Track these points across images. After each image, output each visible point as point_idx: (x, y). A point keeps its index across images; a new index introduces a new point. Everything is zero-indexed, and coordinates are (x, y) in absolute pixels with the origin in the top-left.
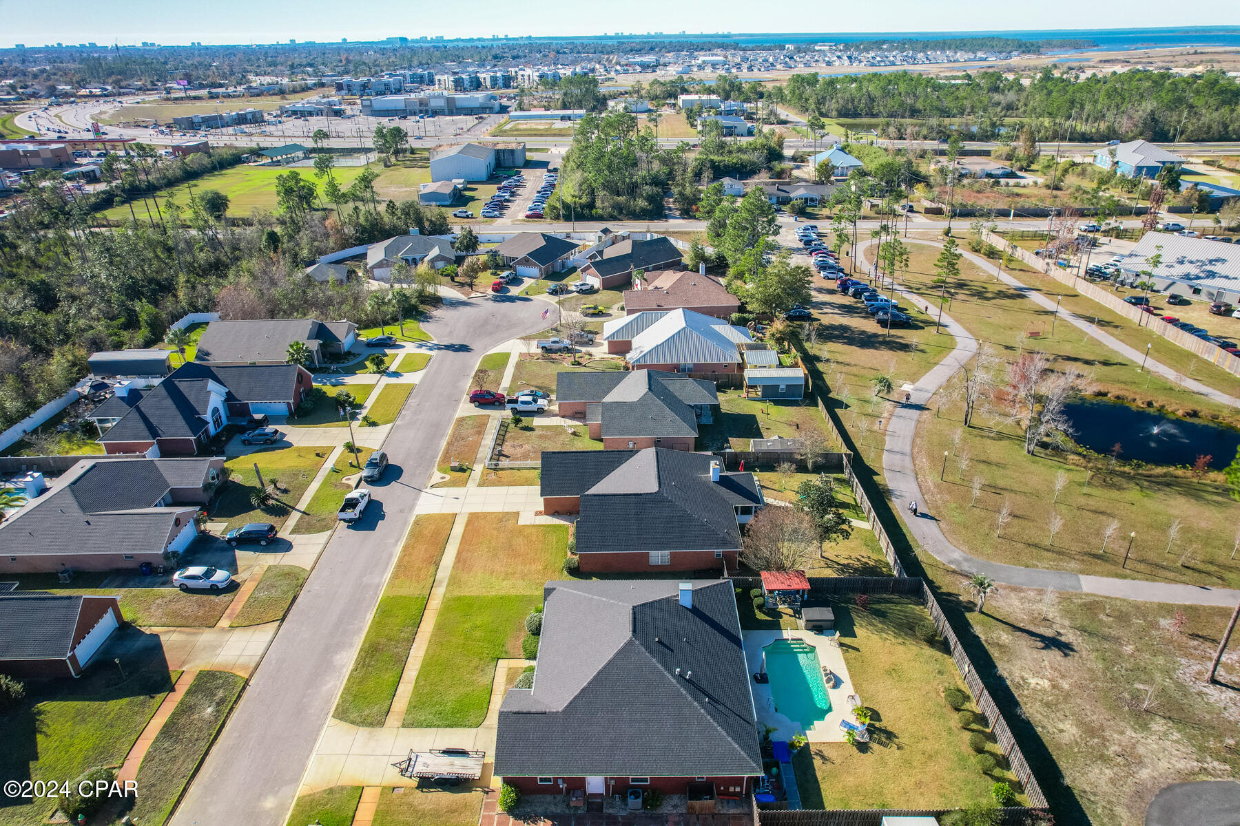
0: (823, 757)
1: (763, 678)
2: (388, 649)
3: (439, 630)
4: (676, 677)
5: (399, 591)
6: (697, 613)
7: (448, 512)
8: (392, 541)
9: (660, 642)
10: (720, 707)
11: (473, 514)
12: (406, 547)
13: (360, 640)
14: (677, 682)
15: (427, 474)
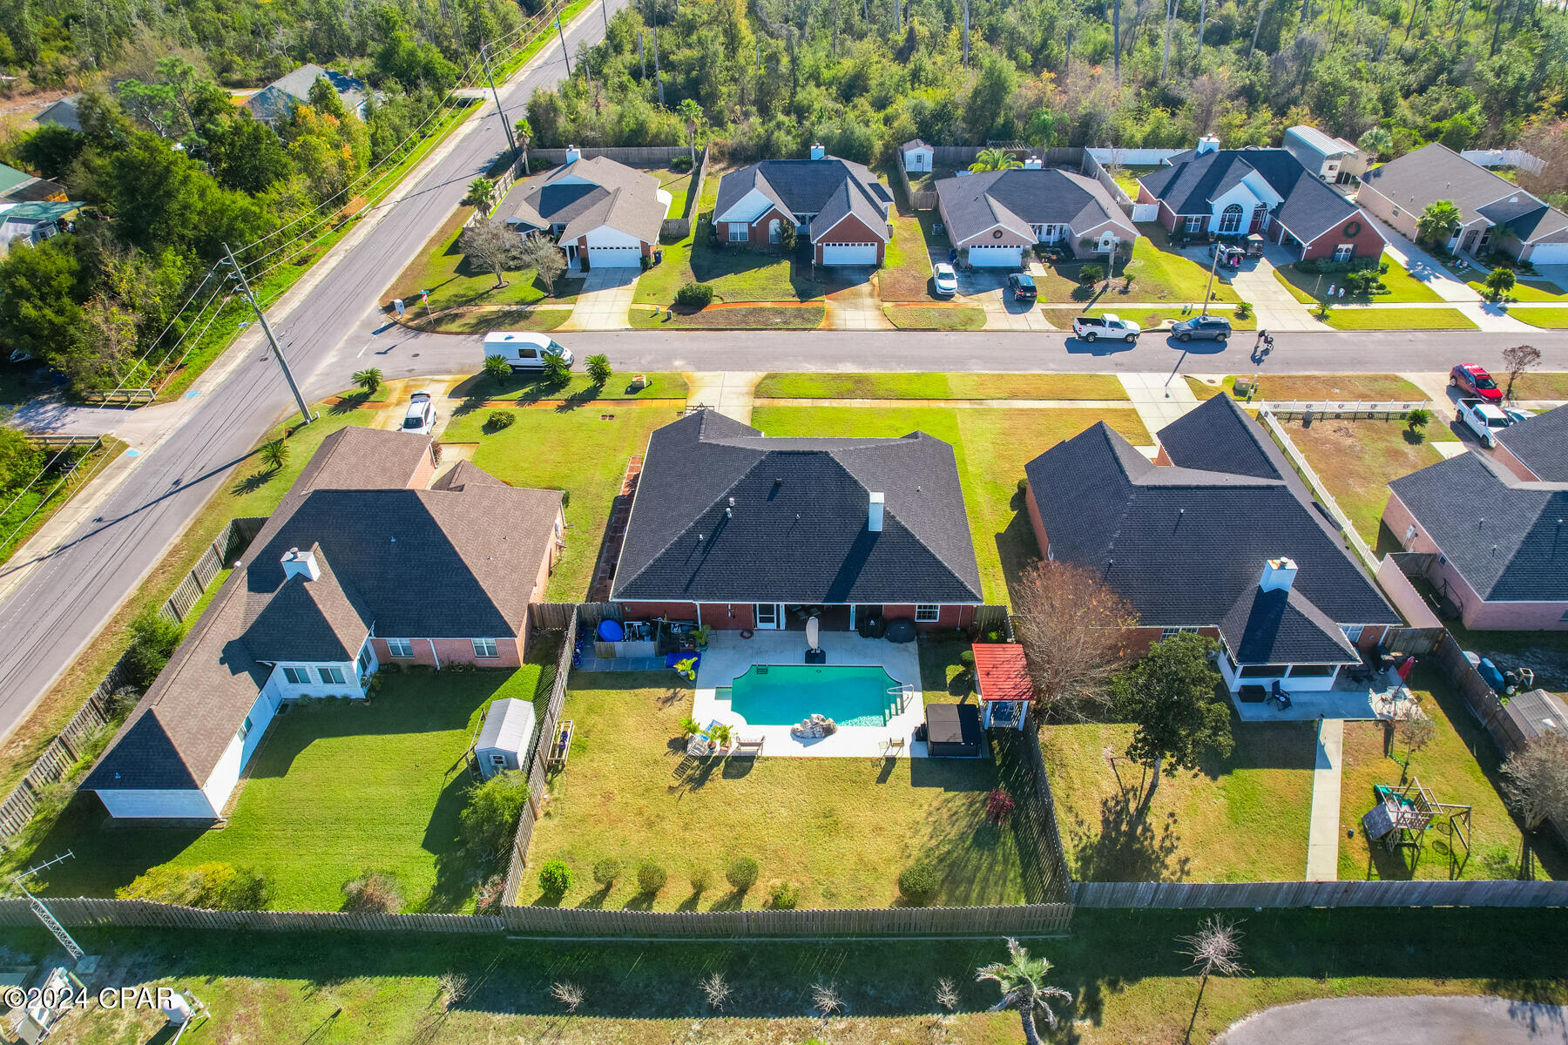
0: (669, 700)
1: (814, 657)
2: (860, 387)
3: (894, 411)
4: (725, 502)
5: (956, 380)
6: (866, 540)
7: (1130, 394)
8: (1053, 366)
9: (777, 485)
10: (697, 555)
11: (1134, 411)
12: (1039, 375)
13: (873, 371)
14: (717, 504)
15: (1218, 370)
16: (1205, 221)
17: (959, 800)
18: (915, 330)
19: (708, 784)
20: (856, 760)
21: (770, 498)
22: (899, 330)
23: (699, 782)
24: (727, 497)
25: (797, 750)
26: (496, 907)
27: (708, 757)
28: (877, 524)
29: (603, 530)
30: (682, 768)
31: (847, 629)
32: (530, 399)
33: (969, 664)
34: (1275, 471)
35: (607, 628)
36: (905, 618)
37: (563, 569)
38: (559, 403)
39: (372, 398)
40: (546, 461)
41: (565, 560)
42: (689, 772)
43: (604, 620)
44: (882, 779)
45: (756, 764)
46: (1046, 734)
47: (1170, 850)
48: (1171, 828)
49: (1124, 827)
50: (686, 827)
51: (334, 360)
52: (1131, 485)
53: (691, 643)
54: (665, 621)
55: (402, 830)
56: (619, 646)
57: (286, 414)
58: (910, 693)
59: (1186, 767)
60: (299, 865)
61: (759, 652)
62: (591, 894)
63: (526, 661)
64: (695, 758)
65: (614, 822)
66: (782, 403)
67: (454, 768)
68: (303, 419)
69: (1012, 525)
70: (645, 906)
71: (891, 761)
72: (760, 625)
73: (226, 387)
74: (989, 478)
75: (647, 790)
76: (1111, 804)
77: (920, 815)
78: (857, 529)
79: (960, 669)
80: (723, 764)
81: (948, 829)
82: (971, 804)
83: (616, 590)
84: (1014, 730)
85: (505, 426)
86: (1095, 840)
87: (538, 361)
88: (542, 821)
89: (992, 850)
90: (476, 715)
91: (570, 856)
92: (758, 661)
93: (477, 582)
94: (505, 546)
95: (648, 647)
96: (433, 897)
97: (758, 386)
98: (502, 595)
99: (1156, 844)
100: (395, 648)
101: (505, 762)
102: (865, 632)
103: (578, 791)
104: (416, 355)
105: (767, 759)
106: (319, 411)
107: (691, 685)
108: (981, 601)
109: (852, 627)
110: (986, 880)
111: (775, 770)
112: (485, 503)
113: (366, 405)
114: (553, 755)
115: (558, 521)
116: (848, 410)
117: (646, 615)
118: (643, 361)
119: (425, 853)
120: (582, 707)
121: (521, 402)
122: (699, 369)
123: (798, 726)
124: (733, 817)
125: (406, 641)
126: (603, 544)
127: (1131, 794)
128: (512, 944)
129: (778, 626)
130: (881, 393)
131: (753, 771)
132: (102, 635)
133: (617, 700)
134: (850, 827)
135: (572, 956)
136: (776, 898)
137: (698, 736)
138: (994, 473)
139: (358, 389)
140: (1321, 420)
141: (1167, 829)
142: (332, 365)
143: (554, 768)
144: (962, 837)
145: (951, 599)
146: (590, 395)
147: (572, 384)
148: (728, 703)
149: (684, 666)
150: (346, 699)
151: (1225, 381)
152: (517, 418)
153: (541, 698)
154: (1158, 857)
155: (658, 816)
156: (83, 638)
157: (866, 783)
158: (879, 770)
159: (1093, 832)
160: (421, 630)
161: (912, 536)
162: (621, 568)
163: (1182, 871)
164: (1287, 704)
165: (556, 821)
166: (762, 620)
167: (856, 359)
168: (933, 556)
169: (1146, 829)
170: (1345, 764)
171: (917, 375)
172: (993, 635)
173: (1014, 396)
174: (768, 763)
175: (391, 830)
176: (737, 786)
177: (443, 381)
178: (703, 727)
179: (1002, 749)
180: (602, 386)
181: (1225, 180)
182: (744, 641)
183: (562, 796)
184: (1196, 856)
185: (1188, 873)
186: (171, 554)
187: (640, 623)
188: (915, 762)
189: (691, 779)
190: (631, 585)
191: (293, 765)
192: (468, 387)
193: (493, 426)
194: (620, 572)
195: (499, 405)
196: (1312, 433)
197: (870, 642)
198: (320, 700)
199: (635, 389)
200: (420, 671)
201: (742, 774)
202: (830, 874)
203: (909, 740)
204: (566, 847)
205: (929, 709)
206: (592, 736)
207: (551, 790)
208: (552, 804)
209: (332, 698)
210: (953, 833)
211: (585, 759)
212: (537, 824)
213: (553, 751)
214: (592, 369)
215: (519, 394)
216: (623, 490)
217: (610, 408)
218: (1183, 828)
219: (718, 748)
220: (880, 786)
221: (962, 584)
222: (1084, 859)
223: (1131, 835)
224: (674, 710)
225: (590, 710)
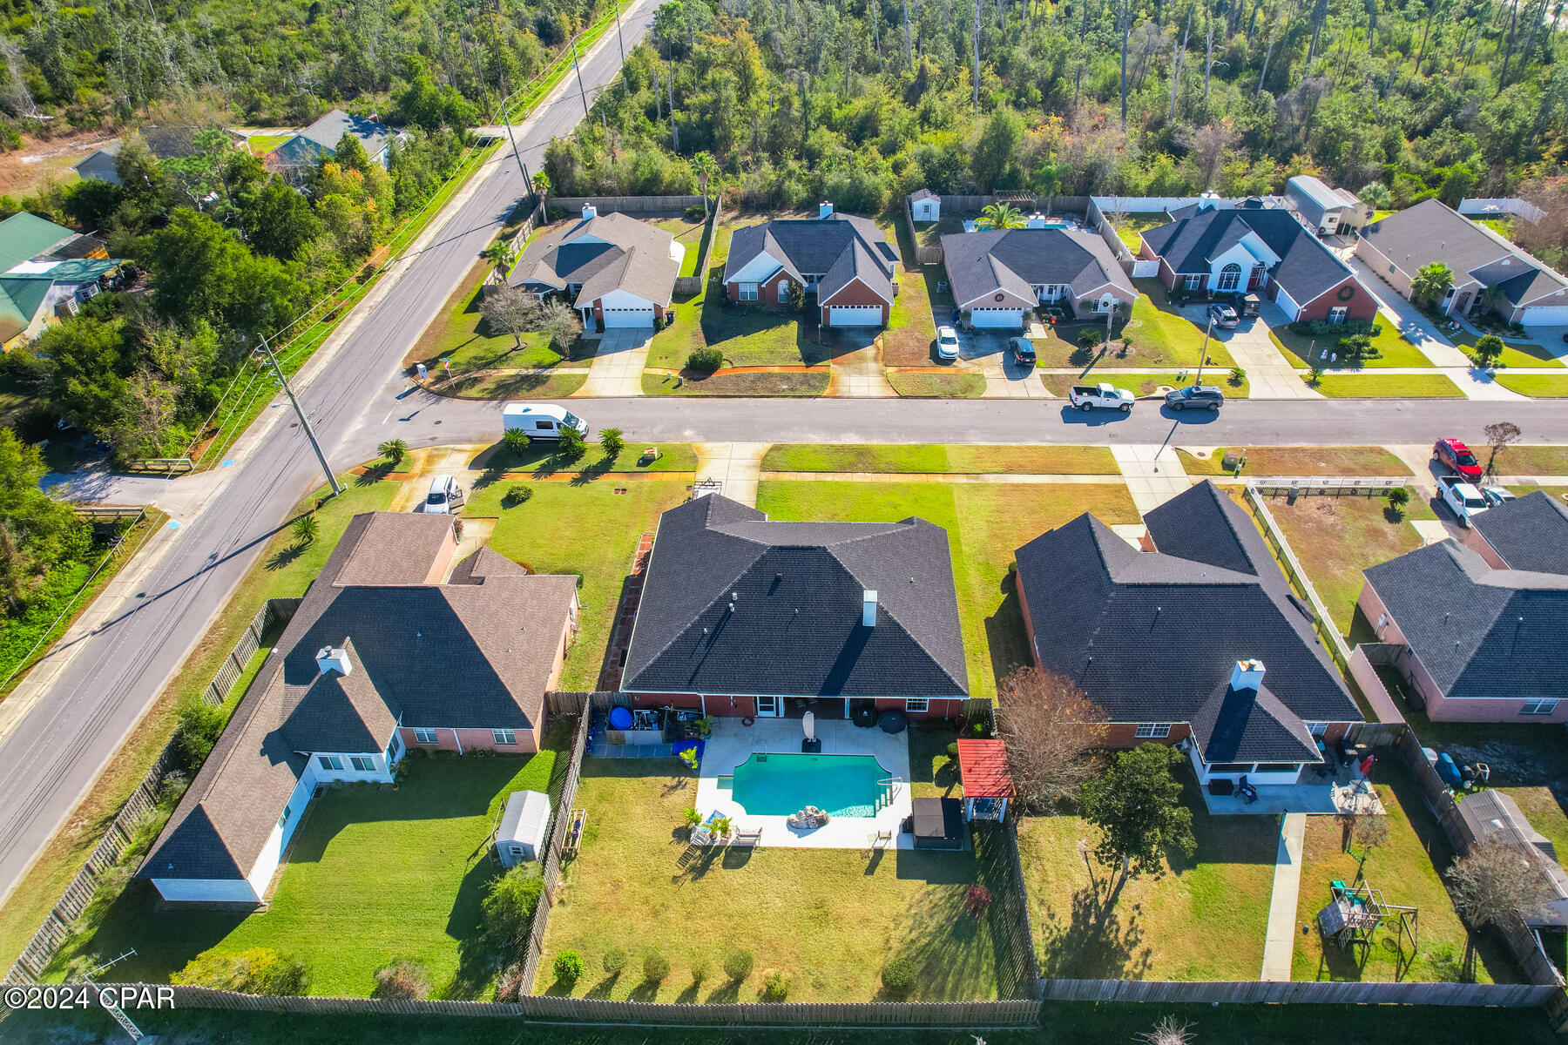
0: (674, 788)
1: (810, 746)
2: (861, 459)
3: (894, 486)
4: (728, 597)
5: (955, 452)
6: (861, 634)
7: (1122, 467)
8: (1049, 438)
9: (778, 580)
10: (701, 648)
11: (1124, 487)
12: (1035, 448)
13: (875, 442)
14: (720, 598)
15: (1208, 443)
16: (1204, 280)
17: (940, 892)
18: (917, 397)
19: (709, 874)
20: (846, 851)
21: (770, 594)
22: (901, 397)
23: (699, 872)
24: (728, 594)
25: (792, 840)
26: (515, 997)
27: (709, 847)
28: (870, 618)
29: (615, 611)
30: (685, 857)
31: (842, 717)
32: (546, 471)
33: (954, 757)
34: (1251, 566)
35: (617, 716)
36: (897, 709)
37: (577, 652)
38: (574, 475)
39: (397, 468)
40: (562, 538)
41: (579, 642)
42: (692, 862)
43: (615, 707)
44: (870, 871)
45: (753, 855)
46: (1025, 826)
47: (1134, 944)
48: (1136, 921)
49: (1092, 921)
50: (688, 916)
51: (360, 427)
52: (1111, 583)
53: (695, 731)
54: (672, 709)
55: (428, 916)
56: (628, 734)
57: (316, 484)
58: (898, 784)
59: (1149, 872)
60: (335, 949)
61: (758, 741)
62: (601, 981)
63: (543, 747)
64: (697, 847)
65: (623, 910)
66: (786, 477)
67: (475, 854)
68: (331, 491)
69: (1002, 608)
70: (649, 993)
71: (879, 853)
72: (761, 713)
73: (259, 454)
74: (981, 558)
75: (653, 879)
76: (1081, 897)
77: (902, 907)
78: (851, 623)
79: (946, 759)
80: (723, 854)
81: (927, 920)
82: (951, 896)
83: (626, 681)
84: (995, 822)
85: (524, 500)
86: (1064, 933)
87: (554, 432)
88: (556, 909)
89: (968, 943)
90: (495, 802)
91: (582, 944)
92: (758, 750)
93: (497, 676)
94: (522, 637)
95: (655, 735)
96: (456, 983)
97: (764, 458)
98: (520, 687)
99: (1121, 936)
100: (421, 736)
101: (522, 854)
102: (860, 722)
103: (588, 879)
104: (439, 422)
105: (764, 849)
106: (347, 482)
107: (695, 774)
108: (967, 695)
109: (847, 716)
110: (961, 972)
111: (772, 859)
112: (505, 594)
113: (392, 475)
114: (567, 844)
115: (573, 605)
116: (850, 485)
117: (654, 704)
118: (655, 431)
119: (449, 938)
120: (594, 794)
121: (538, 474)
122: (709, 440)
123: (793, 816)
124: (732, 907)
125: (431, 730)
126: (614, 626)
127: (1101, 887)
128: (529, 1028)
129: (778, 714)
130: (882, 466)
131: (751, 862)
132: (150, 714)
133: (625, 787)
134: (839, 918)
135: (583, 1041)
136: (770, 988)
137: (700, 828)
138: (986, 554)
139: (383, 460)
140: (1306, 496)
141: (1132, 922)
142: (358, 432)
143: (568, 856)
144: (941, 929)
145: (939, 694)
146: (603, 468)
147: (586, 455)
148: (729, 792)
149: (688, 755)
150: (376, 784)
151: (1215, 454)
152: (535, 492)
153: (555, 787)
154: (1122, 949)
155: (663, 905)
156: (133, 717)
157: (855, 874)
158: (867, 862)
159: (1064, 925)
160: (445, 721)
161: (904, 631)
162: (631, 657)
163: (1144, 964)
164: (1253, 798)
165: (569, 908)
166: (763, 709)
167: (860, 429)
168: (923, 651)
169: (1112, 922)
170: (1305, 859)
171: (918, 448)
172: (978, 727)
173: (1009, 471)
174: (765, 854)
175: (418, 915)
176: (736, 877)
177: (464, 451)
178: (705, 819)
179: (982, 842)
180: (615, 458)
181: (1224, 239)
182: (744, 729)
183: (575, 884)
184: (1159, 949)
185: (1150, 967)
186: (213, 630)
187: (648, 712)
188: (901, 854)
189: (693, 869)
190: (640, 676)
191: (328, 849)
192: (488, 457)
193: (511, 501)
194: (630, 663)
195: (517, 478)
196: (1297, 512)
197: (863, 731)
198: (352, 784)
199: (646, 461)
200: (445, 755)
201: (740, 864)
202: (819, 964)
203: (896, 831)
204: (579, 935)
205: (916, 802)
206: (603, 824)
207: (565, 878)
208: (566, 892)
209: (363, 783)
210: (932, 925)
211: (597, 847)
212: (552, 911)
213: (567, 839)
214: (606, 441)
215: (536, 465)
216: (634, 569)
217: (622, 481)
218: (1147, 922)
219: (719, 838)
220: (869, 877)
221: (949, 678)
222: (1053, 952)
223: (1099, 928)
224: (678, 797)
225: (602, 798)
